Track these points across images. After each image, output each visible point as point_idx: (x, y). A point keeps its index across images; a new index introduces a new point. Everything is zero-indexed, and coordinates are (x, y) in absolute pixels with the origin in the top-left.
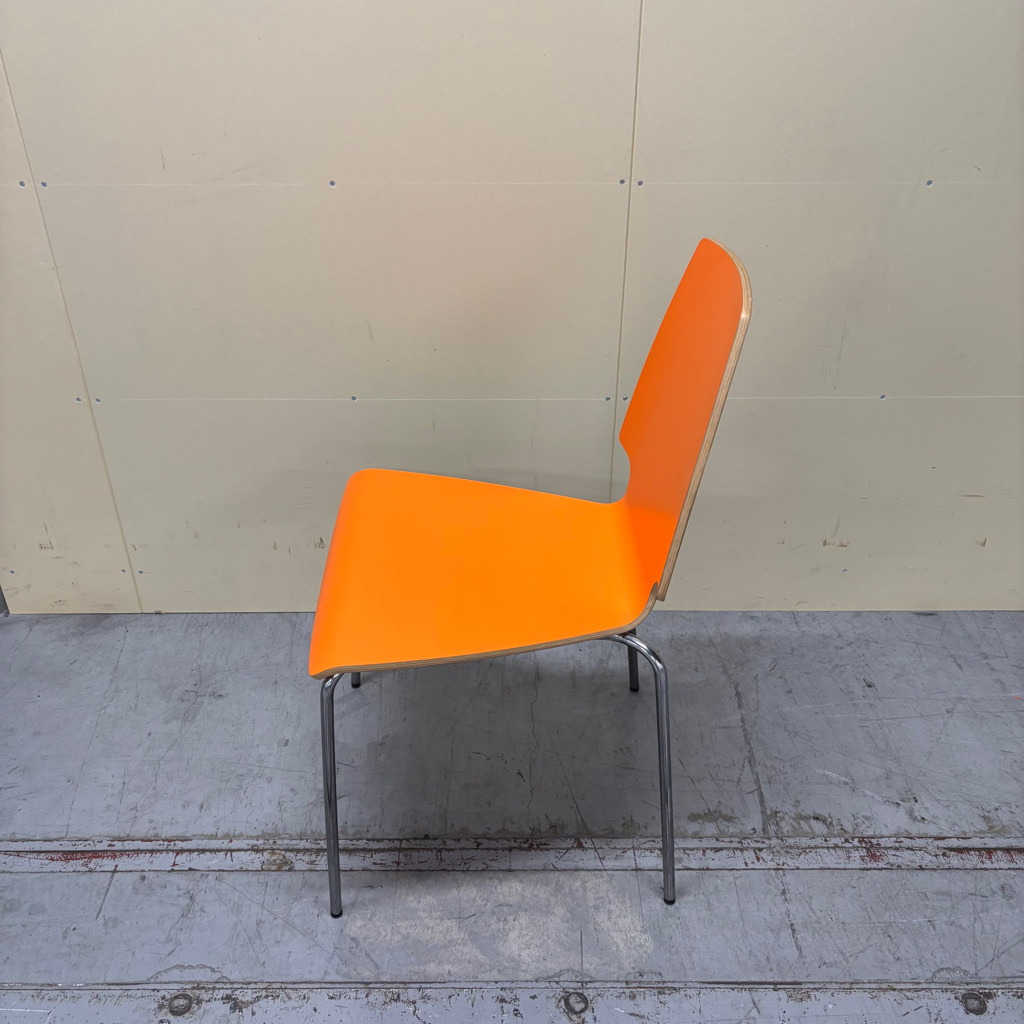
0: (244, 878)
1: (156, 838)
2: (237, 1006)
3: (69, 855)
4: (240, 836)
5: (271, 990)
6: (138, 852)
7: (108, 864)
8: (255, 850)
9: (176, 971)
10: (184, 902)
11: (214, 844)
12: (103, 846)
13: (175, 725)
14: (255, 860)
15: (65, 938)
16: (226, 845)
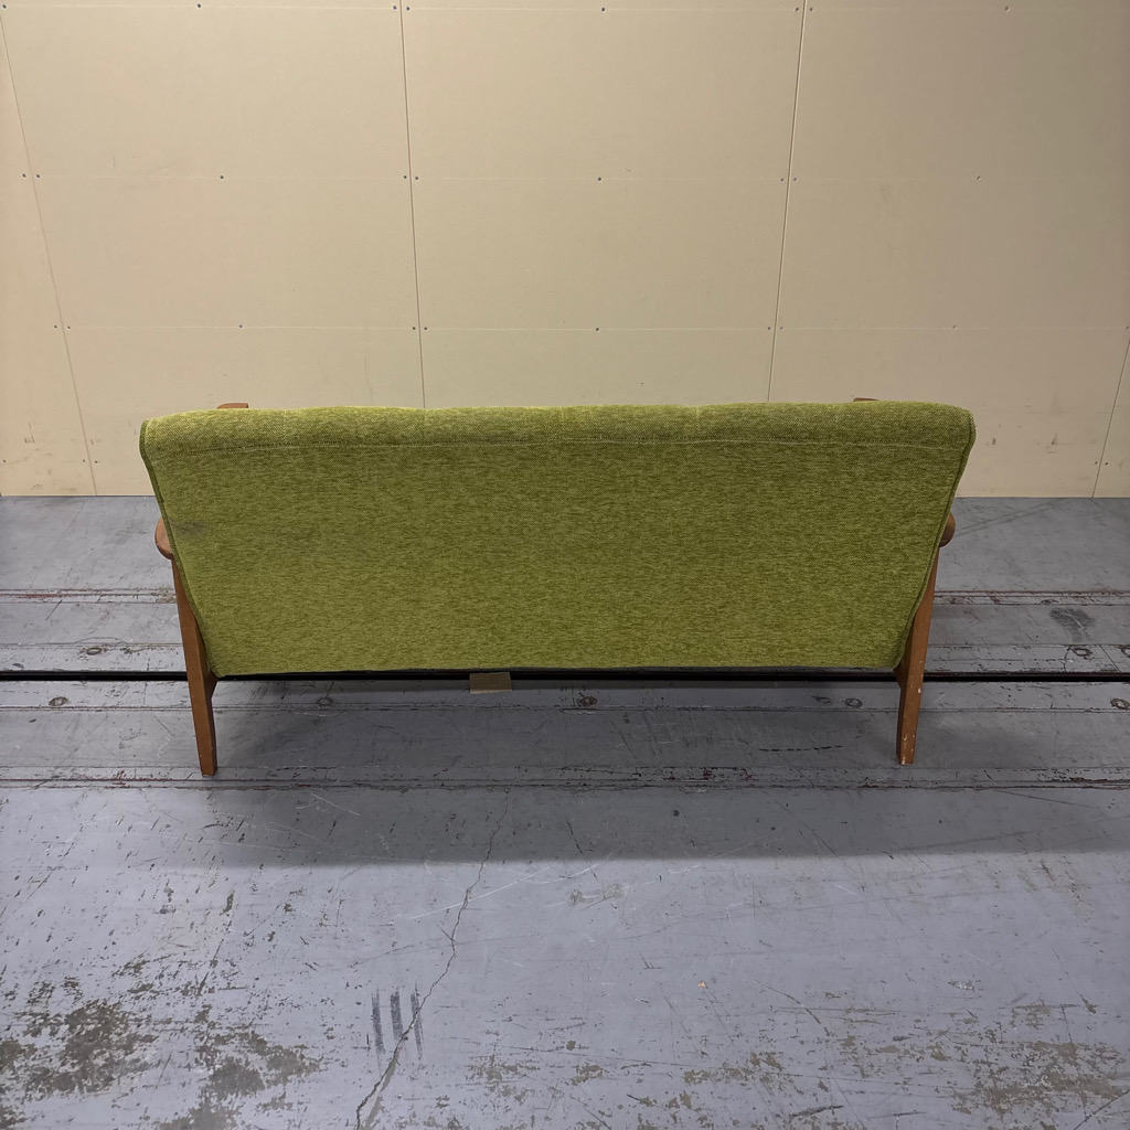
0: (144, 605)
1: (90, 590)
2: (128, 651)
3: (29, 596)
4: (145, 589)
5: (151, 647)
6: (76, 595)
7: (58, 600)
8: (155, 595)
9: (94, 640)
10: (103, 614)
11: (126, 592)
12: (55, 592)
13: (111, 545)
14: (154, 599)
15: (25, 626)
16: (135, 592)
